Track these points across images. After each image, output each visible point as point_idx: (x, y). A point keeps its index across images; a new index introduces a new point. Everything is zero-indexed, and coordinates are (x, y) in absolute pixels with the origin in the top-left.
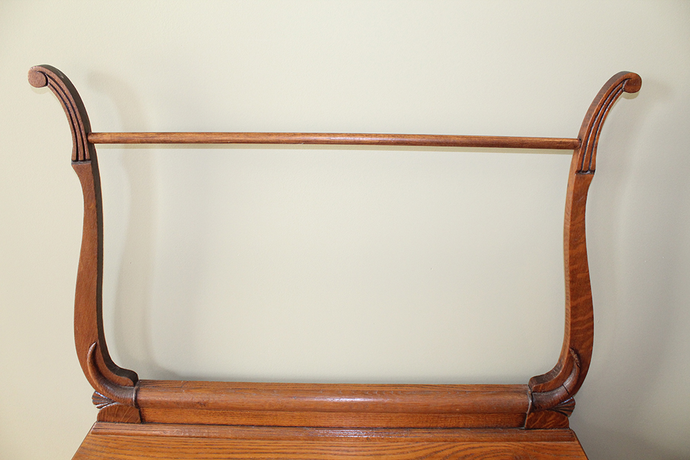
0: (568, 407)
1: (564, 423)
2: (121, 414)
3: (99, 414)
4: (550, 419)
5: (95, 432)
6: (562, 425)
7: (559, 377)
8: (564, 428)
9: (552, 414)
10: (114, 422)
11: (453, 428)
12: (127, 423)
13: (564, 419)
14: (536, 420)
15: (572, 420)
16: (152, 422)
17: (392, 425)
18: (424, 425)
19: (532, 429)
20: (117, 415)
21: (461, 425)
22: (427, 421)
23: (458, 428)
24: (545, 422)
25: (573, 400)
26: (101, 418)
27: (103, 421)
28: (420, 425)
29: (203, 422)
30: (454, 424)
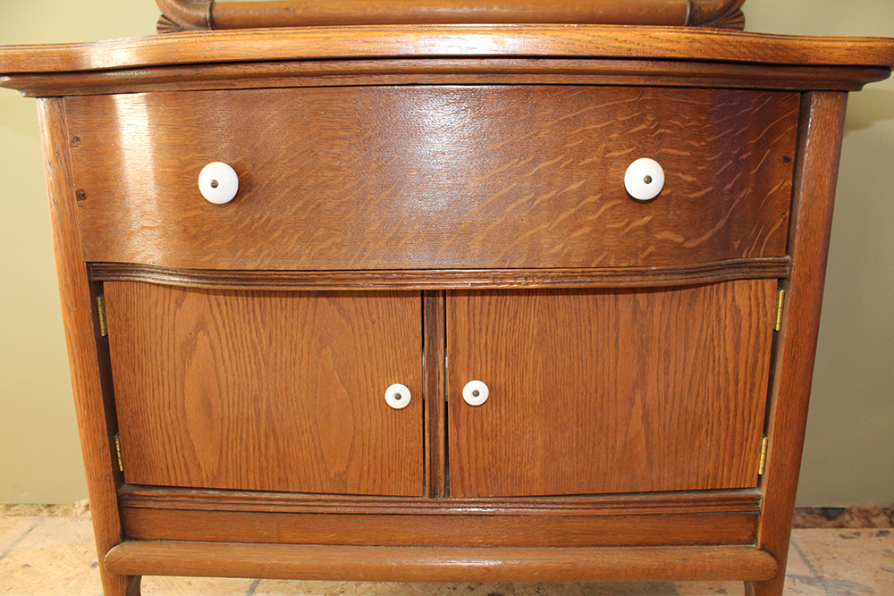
0: (737, 23)
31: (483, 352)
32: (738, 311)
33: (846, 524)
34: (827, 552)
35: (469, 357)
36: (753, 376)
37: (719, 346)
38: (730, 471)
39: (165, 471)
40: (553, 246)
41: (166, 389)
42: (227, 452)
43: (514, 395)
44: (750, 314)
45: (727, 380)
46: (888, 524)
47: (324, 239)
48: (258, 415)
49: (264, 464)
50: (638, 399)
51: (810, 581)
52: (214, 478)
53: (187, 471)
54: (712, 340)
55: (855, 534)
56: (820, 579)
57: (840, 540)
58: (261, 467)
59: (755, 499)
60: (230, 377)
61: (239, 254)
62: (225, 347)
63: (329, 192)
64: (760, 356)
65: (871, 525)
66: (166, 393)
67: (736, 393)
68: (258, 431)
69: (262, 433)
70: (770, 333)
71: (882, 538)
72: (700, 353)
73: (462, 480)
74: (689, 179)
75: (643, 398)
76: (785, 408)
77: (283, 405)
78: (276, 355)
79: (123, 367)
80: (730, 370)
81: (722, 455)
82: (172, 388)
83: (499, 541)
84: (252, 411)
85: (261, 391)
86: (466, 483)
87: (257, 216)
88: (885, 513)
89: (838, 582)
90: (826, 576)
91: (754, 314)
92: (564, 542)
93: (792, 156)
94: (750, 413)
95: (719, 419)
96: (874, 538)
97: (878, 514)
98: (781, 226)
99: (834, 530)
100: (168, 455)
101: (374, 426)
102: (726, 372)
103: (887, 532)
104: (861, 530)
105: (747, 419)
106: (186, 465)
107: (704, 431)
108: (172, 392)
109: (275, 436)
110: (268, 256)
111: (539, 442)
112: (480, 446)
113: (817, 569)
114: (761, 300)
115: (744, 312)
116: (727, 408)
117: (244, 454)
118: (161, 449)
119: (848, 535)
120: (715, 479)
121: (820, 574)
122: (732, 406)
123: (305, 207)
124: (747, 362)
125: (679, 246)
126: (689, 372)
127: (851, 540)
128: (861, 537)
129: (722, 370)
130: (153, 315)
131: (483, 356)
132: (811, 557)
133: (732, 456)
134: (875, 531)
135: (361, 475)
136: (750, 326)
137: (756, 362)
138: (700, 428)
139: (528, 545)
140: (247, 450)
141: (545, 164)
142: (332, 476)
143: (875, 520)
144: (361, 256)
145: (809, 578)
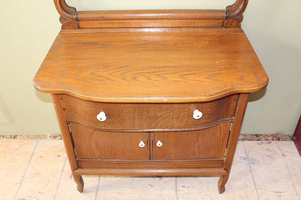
0: (240, 18)
1: (239, 25)
2: (70, 25)
3: (62, 26)
4: (234, 23)
5: (61, 33)
6: (238, 26)
7: (237, 5)
8: (239, 27)
9: (234, 21)
10: (68, 29)
11: (197, 27)
12: (73, 29)
13: (239, 23)
14: (228, 24)
15: (242, 24)
16: (82, 28)
17: (173, 26)
18: (186, 26)
19: (227, 27)
20: (69, 26)
21: (200, 26)
22: (187, 24)
23: (198, 27)
24: (232, 25)
25: (243, 15)
26: (63, 28)
27: (64, 29)
28: (184, 26)
29: (102, 27)
30: (197, 25)
31: (161, 136)
32: (221, 128)
33: (260, 140)
34: (252, 149)
35: (158, 136)
36: (224, 139)
37: (216, 134)
38: (218, 155)
39: (87, 156)
40: (177, 125)
41: (87, 141)
42: (102, 153)
43: (168, 143)
44: (224, 128)
45: (218, 140)
46: (272, 139)
47: (126, 125)
48: (109, 146)
49: (111, 155)
50: (197, 143)
51: (244, 159)
52: (99, 157)
53: (92, 156)
54: (215, 133)
55: (261, 143)
56: (248, 158)
57: (257, 145)
58: (110, 155)
59: (223, 161)
60: (102, 139)
61: (106, 127)
62: (101, 134)
63: (126, 116)
64: (226, 135)
65: (267, 140)
66: (87, 142)
67: (220, 142)
68: (109, 149)
69: (110, 149)
70: (228, 131)
71: (269, 144)
72: (212, 135)
73: (156, 157)
74: (209, 110)
75: (198, 143)
76: (231, 146)
77: (115, 144)
78: (113, 136)
79: (76, 138)
80: (219, 138)
81: (216, 152)
82: (88, 141)
83: (165, 167)
84: (107, 146)
85: (110, 142)
86: (157, 158)
87: (110, 120)
88: (272, 136)
89: (252, 159)
90: (249, 157)
91: (225, 128)
92: (179, 167)
93: (236, 99)
94: (223, 145)
95: (216, 146)
96: (266, 144)
97: (270, 136)
98: (233, 112)
99: (256, 142)
100: (88, 153)
101: (136, 148)
102: (218, 138)
103: (271, 142)
104: (264, 142)
105: (222, 146)
106: (92, 155)
107: (212, 148)
108: (88, 142)
109: (113, 150)
110: (113, 127)
111: (174, 151)
112: (160, 151)
113: (248, 155)
114: (227, 126)
115: (222, 128)
116: (218, 145)
117: (106, 153)
118: (86, 152)
119: (260, 143)
120: (214, 156)
121: (248, 157)
122: (219, 144)
123: (121, 119)
124: (223, 136)
125: (206, 122)
126: (209, 138)
127: (260, 145)
128: (263, 144)
129: (217, 138)
130: (83, 129)
131: (161, 137)
132: (247, 151)
133: (218, 153)
134: (267, 142)
135: (133, 157)
136: (224, 130)
137: (225, 136)
138: (211, 148)
139: (171, 168)
140: (107, 152)
141: (175, 111)
142: (127, 157)
143: (269, 138)
144: (134, 128)
145: (245, 158)
